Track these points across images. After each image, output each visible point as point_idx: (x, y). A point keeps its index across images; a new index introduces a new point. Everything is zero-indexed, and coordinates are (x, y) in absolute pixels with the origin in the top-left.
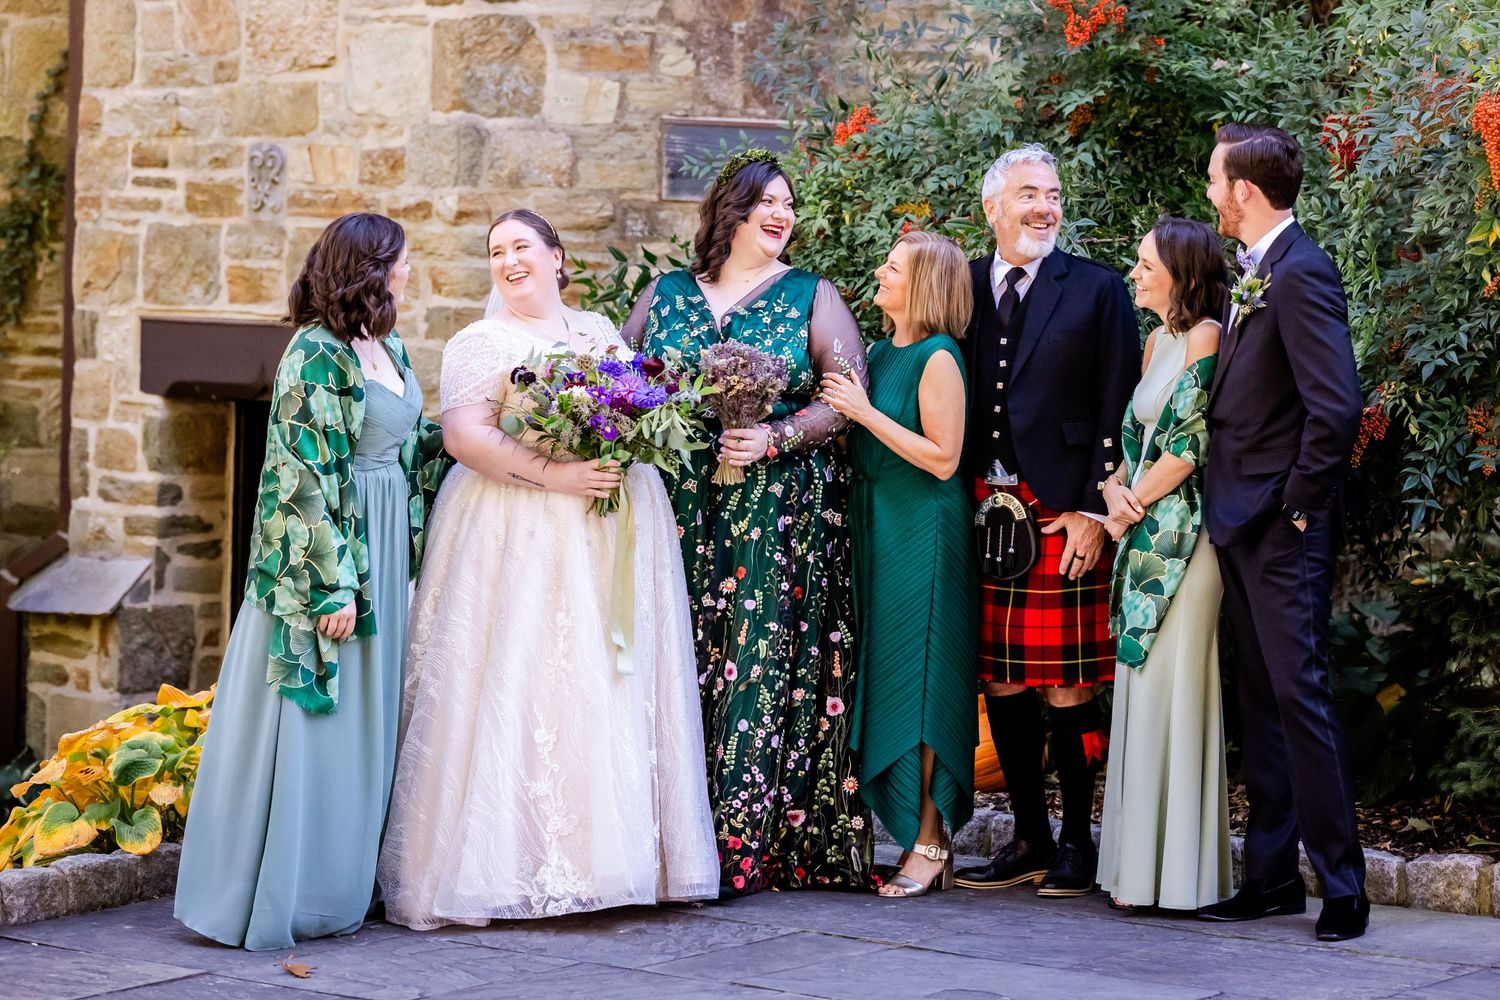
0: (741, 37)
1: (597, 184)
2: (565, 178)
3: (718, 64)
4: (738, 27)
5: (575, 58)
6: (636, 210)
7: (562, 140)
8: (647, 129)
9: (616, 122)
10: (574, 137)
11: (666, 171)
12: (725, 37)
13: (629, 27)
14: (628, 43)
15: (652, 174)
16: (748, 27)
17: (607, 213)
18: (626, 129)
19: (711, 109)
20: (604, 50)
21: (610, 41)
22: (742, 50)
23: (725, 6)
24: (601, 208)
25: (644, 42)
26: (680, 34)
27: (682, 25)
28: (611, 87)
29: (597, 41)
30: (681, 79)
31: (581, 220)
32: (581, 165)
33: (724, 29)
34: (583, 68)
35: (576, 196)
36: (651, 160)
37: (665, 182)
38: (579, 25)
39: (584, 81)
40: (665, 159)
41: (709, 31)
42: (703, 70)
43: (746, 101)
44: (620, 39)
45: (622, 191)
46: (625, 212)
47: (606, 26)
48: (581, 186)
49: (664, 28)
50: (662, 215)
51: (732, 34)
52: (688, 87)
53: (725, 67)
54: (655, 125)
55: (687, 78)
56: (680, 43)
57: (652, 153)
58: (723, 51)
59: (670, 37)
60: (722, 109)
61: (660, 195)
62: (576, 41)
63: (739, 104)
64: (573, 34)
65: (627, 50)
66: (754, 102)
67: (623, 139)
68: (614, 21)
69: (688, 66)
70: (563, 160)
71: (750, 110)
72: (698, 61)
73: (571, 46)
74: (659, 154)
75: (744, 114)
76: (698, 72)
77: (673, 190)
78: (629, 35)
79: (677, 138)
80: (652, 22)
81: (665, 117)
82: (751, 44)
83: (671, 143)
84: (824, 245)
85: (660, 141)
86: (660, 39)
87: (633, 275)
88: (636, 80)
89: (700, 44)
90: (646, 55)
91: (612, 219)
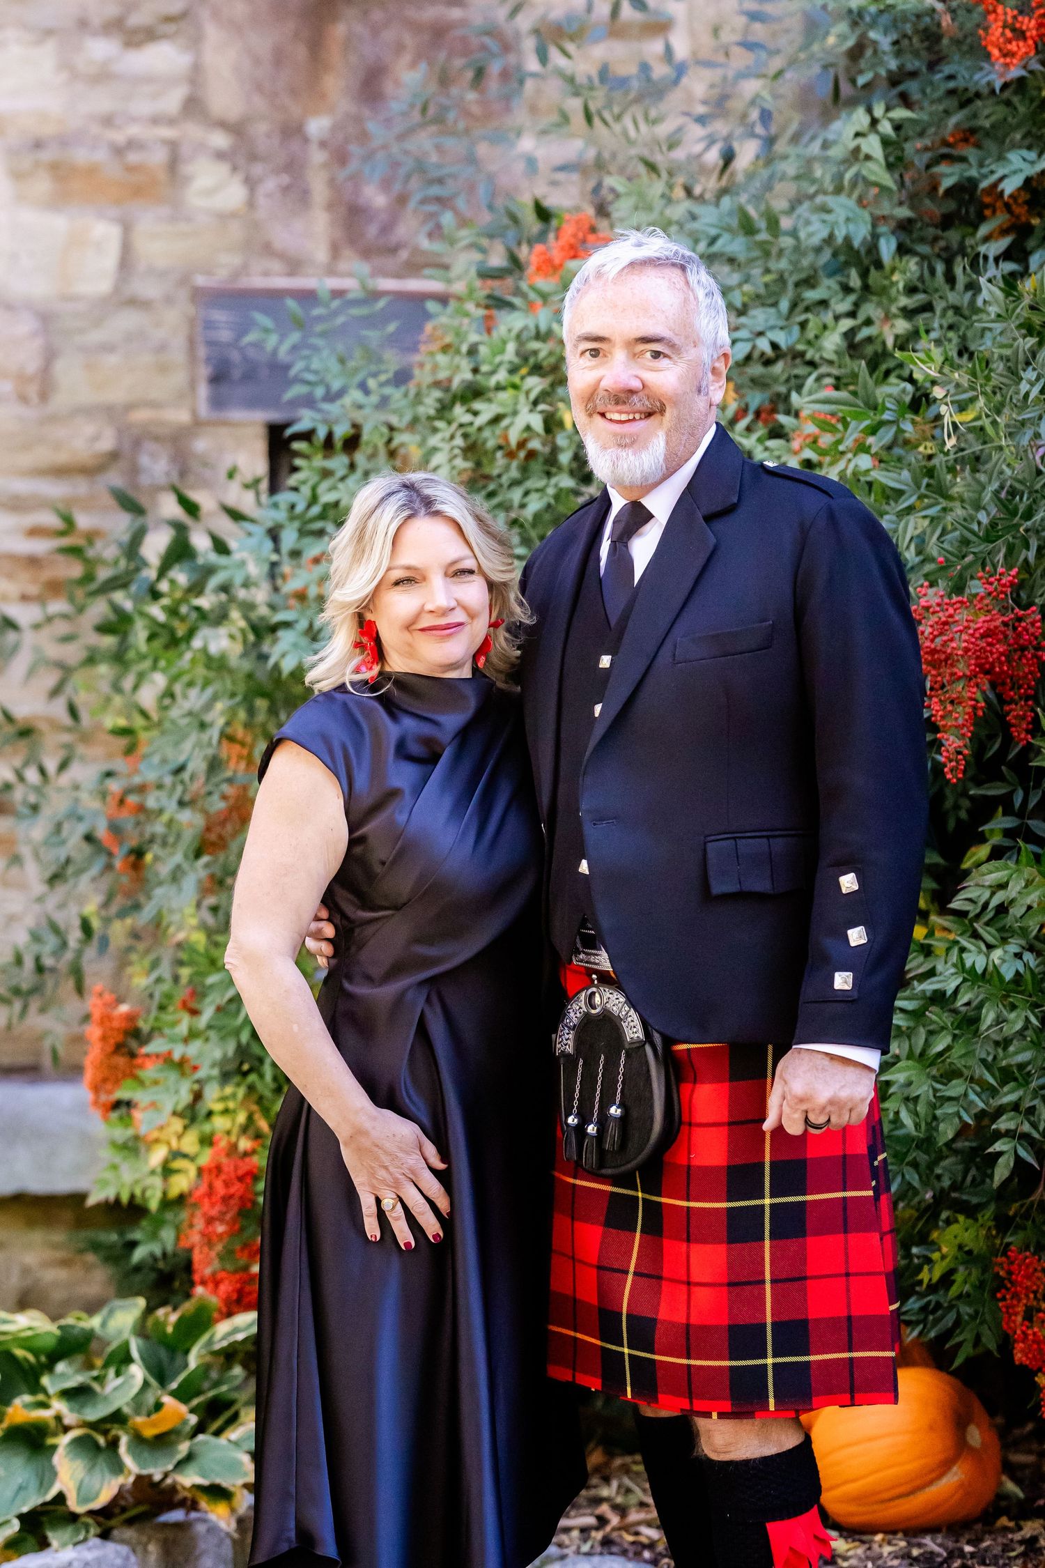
0: (323, 144)
1: (86, 396)
2: (32, 391)
3: (286, 190)
4: (317, 126)
5: (43, 185)
6: (157, 439)
7: (25, 326)
8: (169, 300)
9: (117, 289)
10: (46, 319)
11: (204, 371)
12: (295, 146)
13: (134, 130)
14: (133, 158)
15: (178, 379)
16: (335, 128)
17: (107, 443)
18: (134, 302)
19: (276, 266)
20: (92, 171)
21: (101, 156)
22: (325, 166)
23: (294, 92)
24: (96, 438)
25: (158, 157)
26: (220, 140)
27: (223, 125)
28: (106, 232)
29: (81, 156)
30: (224, 217)
31: (62, 458)
32: (60, 366)
33: (292, 131)
34: (59, 200)
35: (53, 419)
36: (178, 353)
37: (203, 391)
38: (48, 130)
39: (59, 223)
40: (202, 352)
41: (268, 136)
42: (262, 201)
43: (335, 250)
44: (119, 151)
45: (130, 407)
46: (137, 443)
47: (95, 129)
48: (61, 401)
49: (193, 131)
50: (201, 445)
51: (306, 140)
52: (236, 231)
53: (297, 194)
54: (183, 295)
55: (233, 215)
56: (220, 156)
57: (178, 345)
58: (293, 167)
59: (201, 147)
60: (294, 266)
61: (194, 413)
62: (46, 156)
63: (321, 254)
64: (38, 145)
65: (131, 169)
66: (347, 252)
67: (128, 320)
68: (108, 121)
69: (233, 194)
70: (28, 358)
71: (343, 266)
72: (251, 184)
73: (37, 164)
74: (192, 342)
75: (331, 271)
76: (251, 204)
77: (218, 402)
78: (132, 144)
79: (220, 316)
80: (171, 122)
81: (201, 281)
82: (340, 157)
83: (209, 325)
84: (524, 469)
85: (192, 322)
86: (185, 150)
87: (156, 545)
88: (149, 221)
89: (253, 157)
90: (162, 176)
91: (114, 456)
